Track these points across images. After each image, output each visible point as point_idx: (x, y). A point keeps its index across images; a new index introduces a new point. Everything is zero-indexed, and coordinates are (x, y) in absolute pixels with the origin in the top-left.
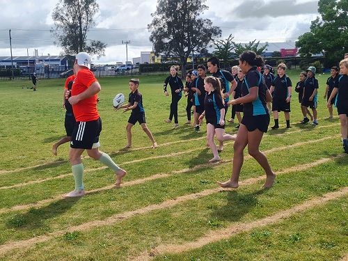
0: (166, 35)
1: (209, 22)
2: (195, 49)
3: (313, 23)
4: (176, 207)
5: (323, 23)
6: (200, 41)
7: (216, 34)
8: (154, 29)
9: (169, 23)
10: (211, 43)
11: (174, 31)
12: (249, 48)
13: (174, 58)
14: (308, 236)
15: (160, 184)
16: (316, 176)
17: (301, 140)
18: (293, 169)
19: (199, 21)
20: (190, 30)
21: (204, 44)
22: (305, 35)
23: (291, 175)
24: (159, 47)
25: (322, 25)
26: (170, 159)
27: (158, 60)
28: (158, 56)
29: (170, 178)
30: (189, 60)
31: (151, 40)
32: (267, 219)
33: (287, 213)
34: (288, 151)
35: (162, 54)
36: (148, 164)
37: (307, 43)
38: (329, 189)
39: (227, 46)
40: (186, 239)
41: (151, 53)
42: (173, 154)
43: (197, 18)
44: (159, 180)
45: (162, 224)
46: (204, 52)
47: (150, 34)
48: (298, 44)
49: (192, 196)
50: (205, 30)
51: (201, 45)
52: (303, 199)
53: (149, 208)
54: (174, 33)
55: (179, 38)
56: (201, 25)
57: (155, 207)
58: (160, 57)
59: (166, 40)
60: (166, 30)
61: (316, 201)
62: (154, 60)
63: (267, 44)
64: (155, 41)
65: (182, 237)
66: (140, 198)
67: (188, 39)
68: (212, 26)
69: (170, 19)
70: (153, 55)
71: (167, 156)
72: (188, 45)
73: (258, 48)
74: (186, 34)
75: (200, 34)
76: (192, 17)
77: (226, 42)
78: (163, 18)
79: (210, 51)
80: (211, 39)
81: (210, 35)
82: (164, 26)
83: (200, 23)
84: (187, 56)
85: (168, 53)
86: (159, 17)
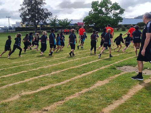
0: (27, 15)
1: (47, 10)
2: (41, 21)
3: (90, 12)
4: (30, 81)
5: (94, 12)
6: (43, 18)
7: (50, 15)
8: (22, 12)
9: (28, 9)
10: (48, 19)
11: (31, 13)
12: (64, 22)
13: (31, 25)
14: (74, 86)
15: (24, 74)
16: (81, 69)
17: (79, 58)
18: (74, 67)
19: (42, 9)
20: (38, 13)
21: (45, 19)
22: (87, 17)
23: (73, 69)
24: (24, 20)
25: (93, 13)
26: (28, 66)
27: (24, 26)
28: (24, 24)
29: (28, 72)
30: (38, 26)
31: (21, 16)
32: (62, 83)
33: (69, 80)
34: (73, 61)
35: (26, 23)
36: (19, 68)
37: (87, 20)
38: (84, 73)
39: (55, 20)
40: (33, 90)
41: (21, 22)
42: (30, 64)
44: (24, 73)
45: (24, 87)
46: (45, 23)
47: (20, 14)
48: (84, 21)
49: (36, 78)
50: (45, 13)
51: (43, 19)
52: (75, 76)
53: (19, 82)
54: (31, 14)
55: (33, 16)
56: (43, 11)
57: (22, 82)
58: (25, 25)
59: (28, 17)
60: (27, 12)
61: (79, 76)
62: (22, 25)
63: (72, 20)
64: (22, 17)
65: (31, 90)
66: (16, 79)
67: (38, 17)
68: (48, 11)
69: (29, 8)
70: (22, 23)
71: (27, 65)
72: (38, 19)
73: (68, 22)
74: (37, 15)
75: (43, 15)
76: (39, 7)
77: (54, 19)
78: (26, 7)
79: (48, 22)
80: (48, 17)
81: (47, 16)
82: (26, 11)
83: (43, 10)
84: (38, 24)
85: (29, 23)
86: (24, 6)
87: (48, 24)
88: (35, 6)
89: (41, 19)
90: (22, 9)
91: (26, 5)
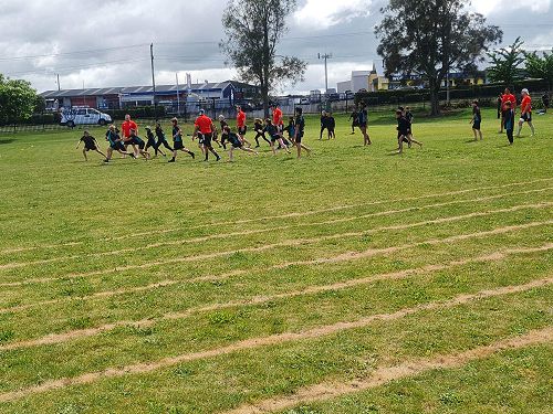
0: (406, 44)
1: (480, 18)
2: (455, 64)
6: (464, 51)
7: (492, 38)
8: (384, 35)
9: (409, 23)
10: (482, 54)
11: (419, 36)
13: (416, 82)
19: (464, 17)
20: (445, 31)
21: (471, 55)
24: (393, 63)
31: (380, 52)
39: (511, 57)
43: (460, 12)
46: (471, 70)
50: (472, 33)
51: (467, 59)
54: (418, 40)
55: (426, 48)
56: (466, 24)
60: (404, 34)
64: (385, 53)
67: (443, 49)
68: (485, 25)
72: (443, 59)
74: (439, 41)
75: (465, 39)
76: (452, 11)
77: (510, 50)
78: (401, 15)
79: (482, 67)
80: (482, 46)
81: (481, 41)
82: (401, 29)
83: (464, 21)
84: (441, 77)
85: (409, 73)
86: (394, 14)
87: (481, 75)
88: (436, 8)
89: (457, 54)
90: (388, 23)
91: (402, 9)
